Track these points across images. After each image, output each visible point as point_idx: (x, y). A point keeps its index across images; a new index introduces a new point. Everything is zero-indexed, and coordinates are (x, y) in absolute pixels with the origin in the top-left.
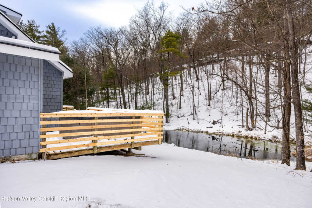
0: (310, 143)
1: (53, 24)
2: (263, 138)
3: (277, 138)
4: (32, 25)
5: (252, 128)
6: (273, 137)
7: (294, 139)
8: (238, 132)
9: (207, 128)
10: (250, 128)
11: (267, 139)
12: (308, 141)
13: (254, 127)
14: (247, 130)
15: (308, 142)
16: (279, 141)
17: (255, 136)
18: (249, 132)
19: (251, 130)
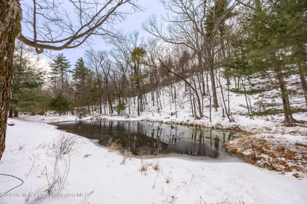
0: (256, 130)
1: (81, 58)
2: (207, 126)
3: (221, 125)
4: (62, 56)
5: (200, 117)
6: (217, 124)
7: (238, 126)
8: (187, 121)
9: (165, 118)
10: (198, 117)
11: (210, 127)
12: (254, 127)
13: (202, 116)
14: (196, 119)
15: (253, 129)
16: (221, 128)
17: (200, 123)
18: (197, 120)
19: (199, 119)
